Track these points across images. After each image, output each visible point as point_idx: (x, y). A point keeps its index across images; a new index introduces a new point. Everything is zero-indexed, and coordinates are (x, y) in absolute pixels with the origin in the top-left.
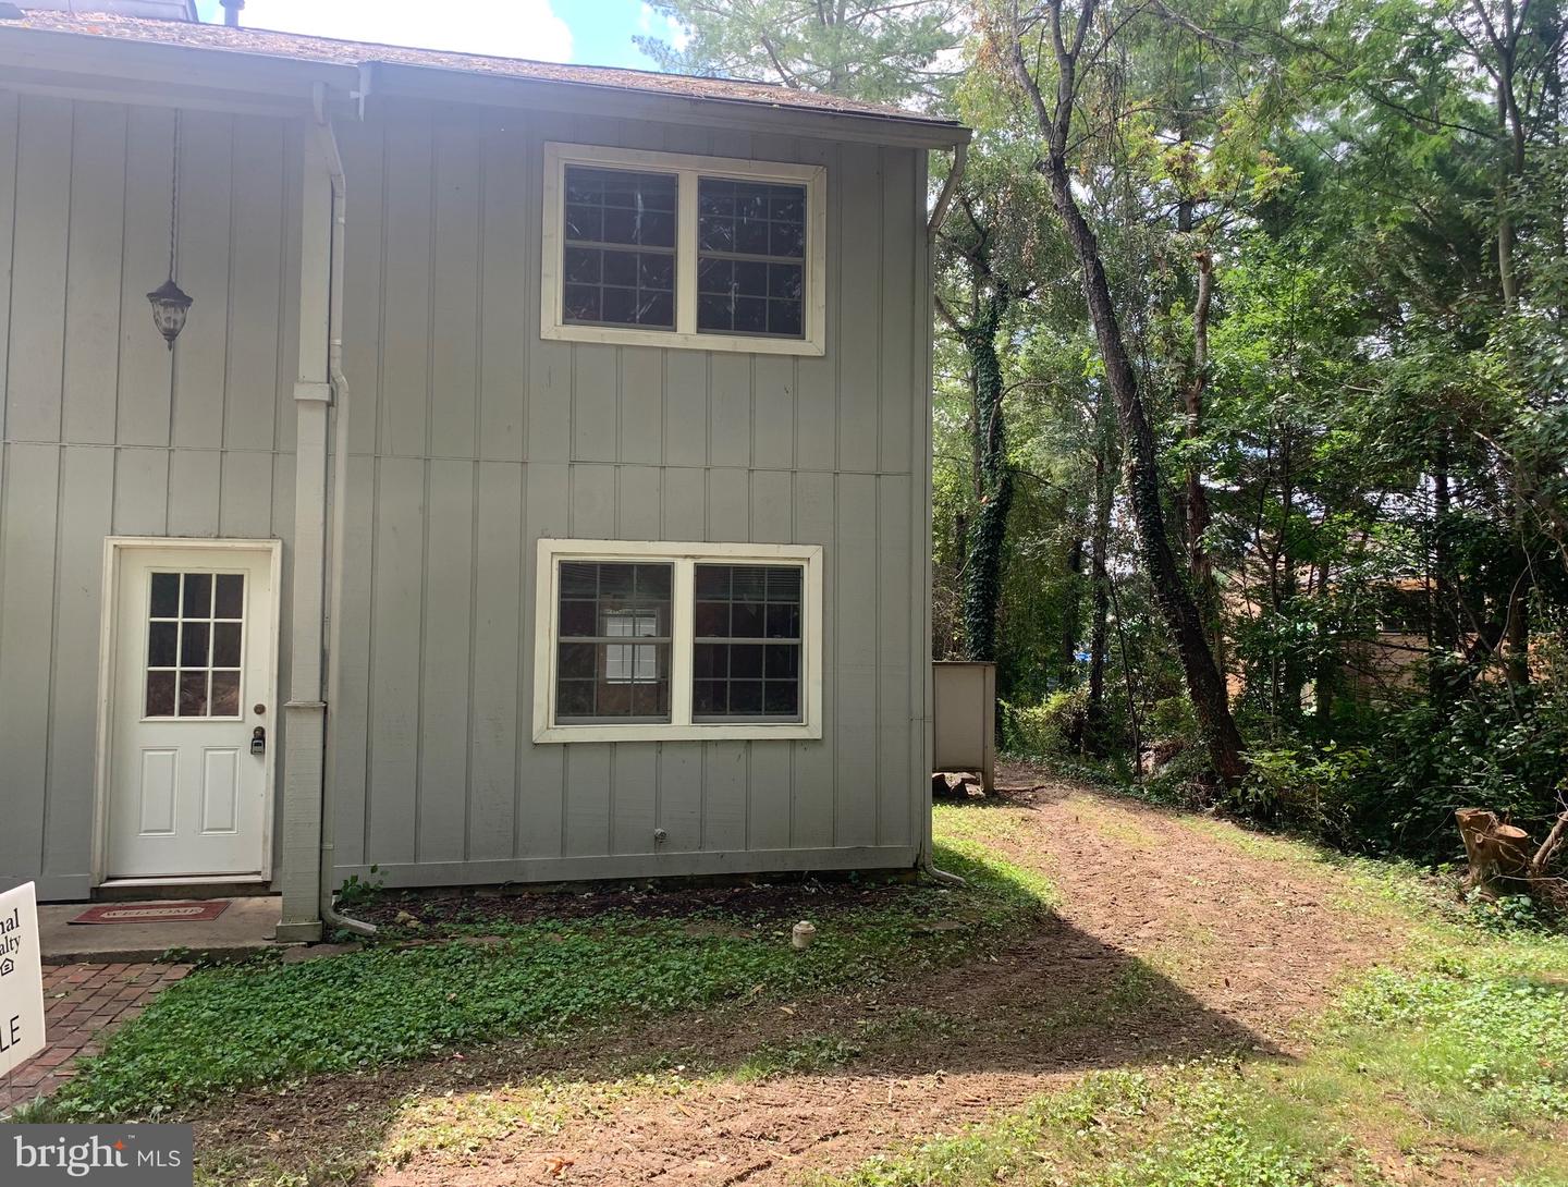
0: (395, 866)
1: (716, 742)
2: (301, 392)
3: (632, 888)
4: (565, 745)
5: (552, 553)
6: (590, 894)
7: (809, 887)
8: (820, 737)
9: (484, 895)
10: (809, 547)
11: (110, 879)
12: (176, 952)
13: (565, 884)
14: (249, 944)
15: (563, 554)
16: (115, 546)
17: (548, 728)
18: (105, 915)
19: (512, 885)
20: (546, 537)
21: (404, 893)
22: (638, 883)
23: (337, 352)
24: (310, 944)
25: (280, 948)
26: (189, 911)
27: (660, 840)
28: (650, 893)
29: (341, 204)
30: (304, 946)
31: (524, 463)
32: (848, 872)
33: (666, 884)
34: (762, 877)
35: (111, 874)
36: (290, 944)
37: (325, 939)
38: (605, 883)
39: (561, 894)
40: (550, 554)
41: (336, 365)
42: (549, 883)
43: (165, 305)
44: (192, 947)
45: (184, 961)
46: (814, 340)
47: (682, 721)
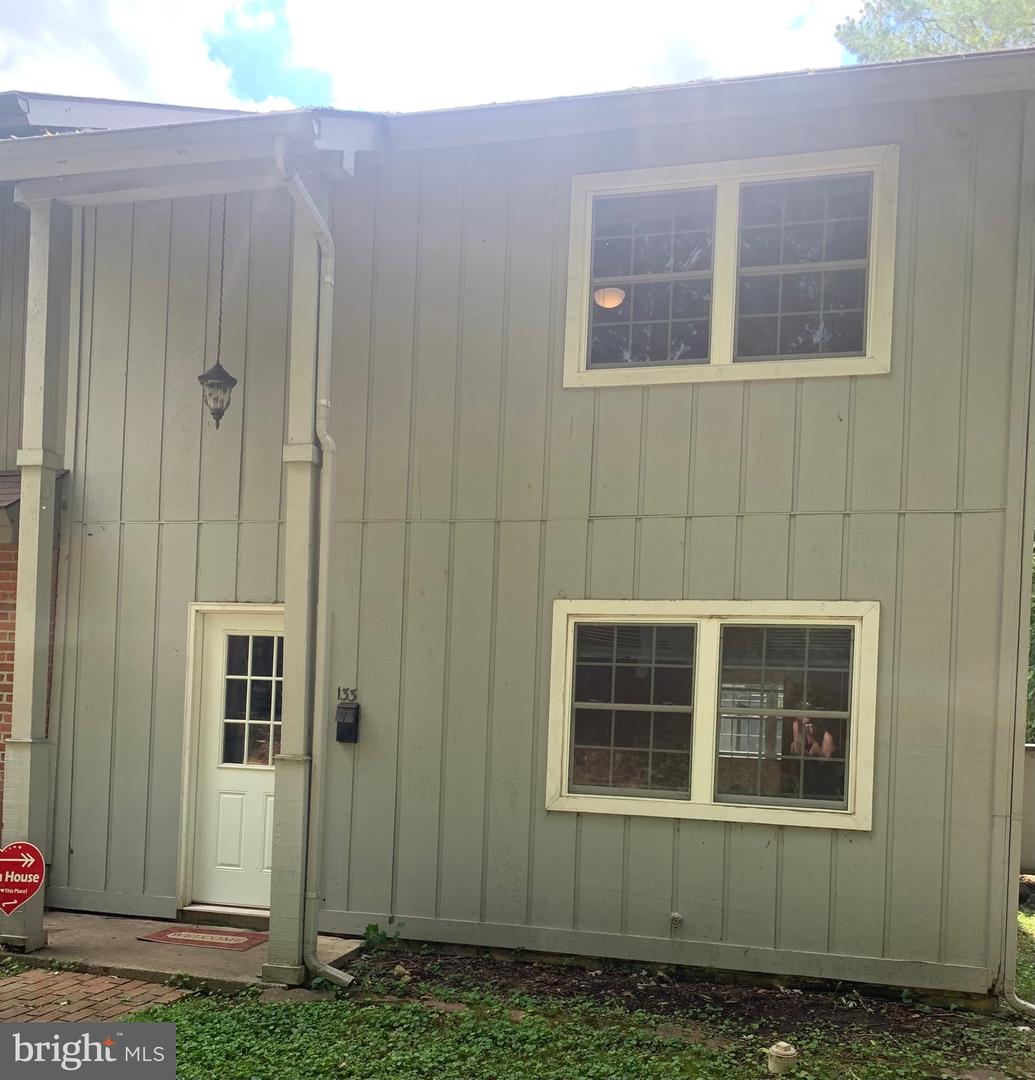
0: (415, 920)
1: (742, 825)
2: (289, 454)
3: (644, 973)
4: (578, 814)
5: (568, 615)
6: (599, 972)
7: (848, 999)
8: (870, 829)
9: (498, 958)
10: (862, 602)
11: (194, 903)
12: (180, 977)
13: (573, 958)
14: (241, 979)
15: (579, 615)
16: (197, 611)
17: (561, 796)
18: (170, 936)
19: (525, 952)
20: (563, 598)
21: (425, 946)
22: (651, 967)
23: (322, 413)
24: (291, 987)
25: (264, 987)
26: (232, 940)
27: (677, 923)
28: (661, 980)
29: (329, 264)
30: (284, 988)
31: (543, 521)
32: (900, 990)
33: (680, 973)
34: (794, 981)
35: (196, 899)
36: (273, 984)
37: (305, 985)
38: (617, 962)
39: (571, 968)
40: (566, 615)
41: (321, 425)
42: (561, 955)
43: (211, 386)
44: (196, 975)
45: (186, 986)
46: (877, 355)
47: (701, 800)
